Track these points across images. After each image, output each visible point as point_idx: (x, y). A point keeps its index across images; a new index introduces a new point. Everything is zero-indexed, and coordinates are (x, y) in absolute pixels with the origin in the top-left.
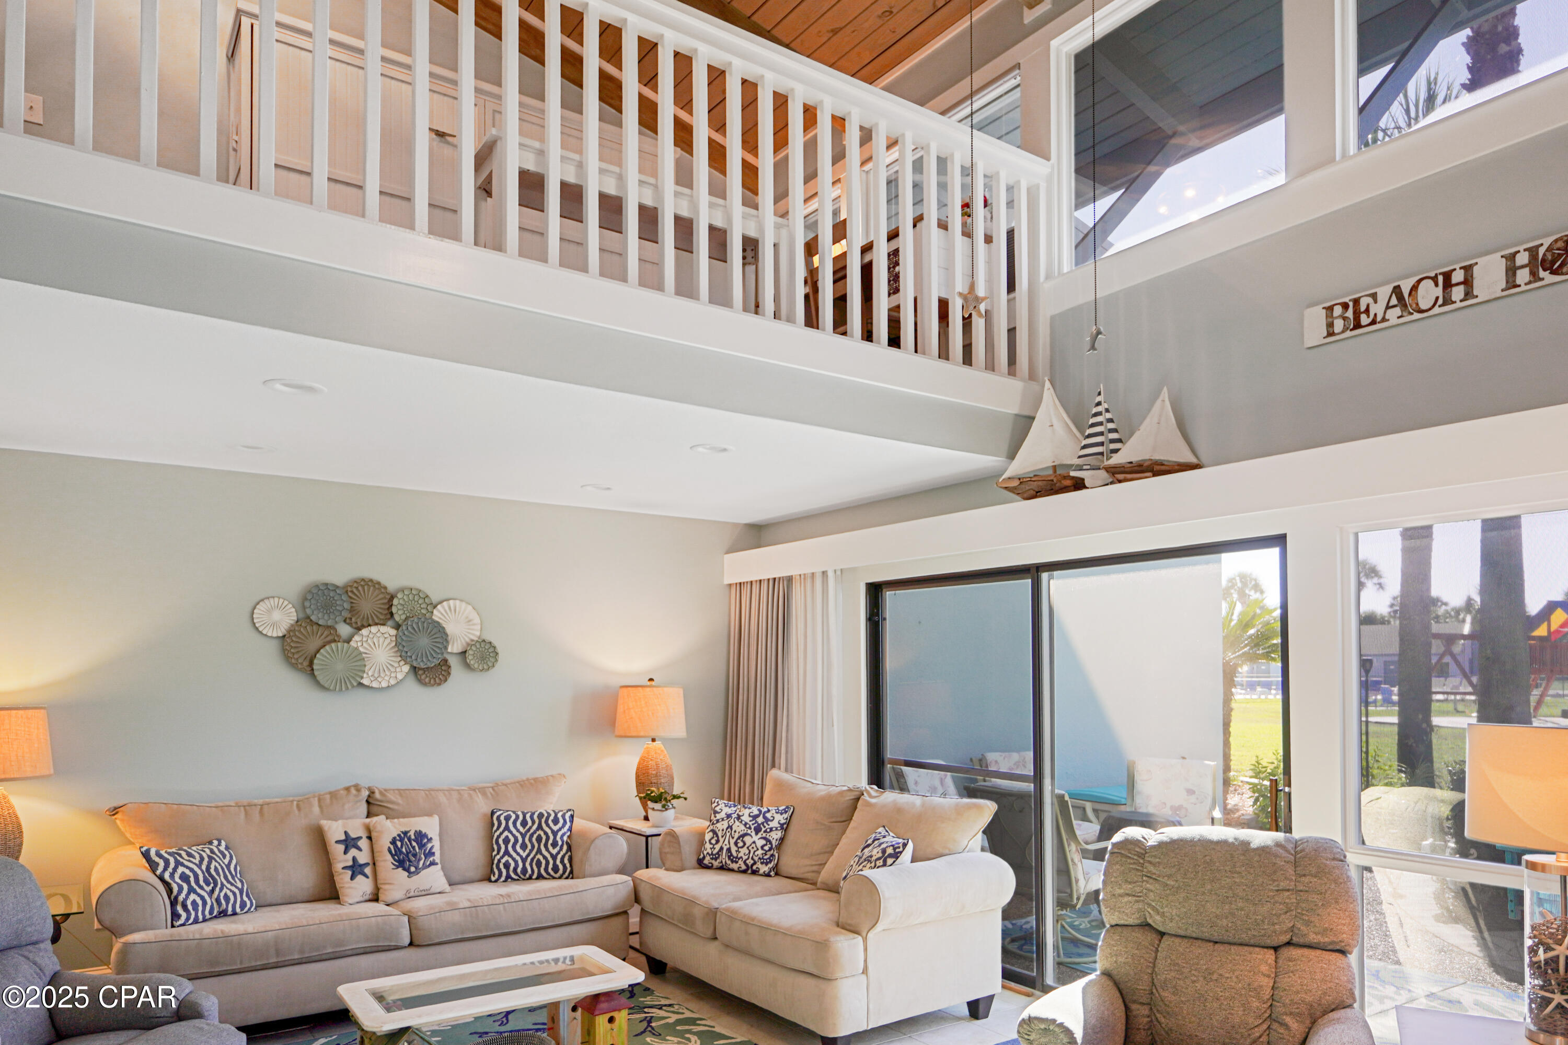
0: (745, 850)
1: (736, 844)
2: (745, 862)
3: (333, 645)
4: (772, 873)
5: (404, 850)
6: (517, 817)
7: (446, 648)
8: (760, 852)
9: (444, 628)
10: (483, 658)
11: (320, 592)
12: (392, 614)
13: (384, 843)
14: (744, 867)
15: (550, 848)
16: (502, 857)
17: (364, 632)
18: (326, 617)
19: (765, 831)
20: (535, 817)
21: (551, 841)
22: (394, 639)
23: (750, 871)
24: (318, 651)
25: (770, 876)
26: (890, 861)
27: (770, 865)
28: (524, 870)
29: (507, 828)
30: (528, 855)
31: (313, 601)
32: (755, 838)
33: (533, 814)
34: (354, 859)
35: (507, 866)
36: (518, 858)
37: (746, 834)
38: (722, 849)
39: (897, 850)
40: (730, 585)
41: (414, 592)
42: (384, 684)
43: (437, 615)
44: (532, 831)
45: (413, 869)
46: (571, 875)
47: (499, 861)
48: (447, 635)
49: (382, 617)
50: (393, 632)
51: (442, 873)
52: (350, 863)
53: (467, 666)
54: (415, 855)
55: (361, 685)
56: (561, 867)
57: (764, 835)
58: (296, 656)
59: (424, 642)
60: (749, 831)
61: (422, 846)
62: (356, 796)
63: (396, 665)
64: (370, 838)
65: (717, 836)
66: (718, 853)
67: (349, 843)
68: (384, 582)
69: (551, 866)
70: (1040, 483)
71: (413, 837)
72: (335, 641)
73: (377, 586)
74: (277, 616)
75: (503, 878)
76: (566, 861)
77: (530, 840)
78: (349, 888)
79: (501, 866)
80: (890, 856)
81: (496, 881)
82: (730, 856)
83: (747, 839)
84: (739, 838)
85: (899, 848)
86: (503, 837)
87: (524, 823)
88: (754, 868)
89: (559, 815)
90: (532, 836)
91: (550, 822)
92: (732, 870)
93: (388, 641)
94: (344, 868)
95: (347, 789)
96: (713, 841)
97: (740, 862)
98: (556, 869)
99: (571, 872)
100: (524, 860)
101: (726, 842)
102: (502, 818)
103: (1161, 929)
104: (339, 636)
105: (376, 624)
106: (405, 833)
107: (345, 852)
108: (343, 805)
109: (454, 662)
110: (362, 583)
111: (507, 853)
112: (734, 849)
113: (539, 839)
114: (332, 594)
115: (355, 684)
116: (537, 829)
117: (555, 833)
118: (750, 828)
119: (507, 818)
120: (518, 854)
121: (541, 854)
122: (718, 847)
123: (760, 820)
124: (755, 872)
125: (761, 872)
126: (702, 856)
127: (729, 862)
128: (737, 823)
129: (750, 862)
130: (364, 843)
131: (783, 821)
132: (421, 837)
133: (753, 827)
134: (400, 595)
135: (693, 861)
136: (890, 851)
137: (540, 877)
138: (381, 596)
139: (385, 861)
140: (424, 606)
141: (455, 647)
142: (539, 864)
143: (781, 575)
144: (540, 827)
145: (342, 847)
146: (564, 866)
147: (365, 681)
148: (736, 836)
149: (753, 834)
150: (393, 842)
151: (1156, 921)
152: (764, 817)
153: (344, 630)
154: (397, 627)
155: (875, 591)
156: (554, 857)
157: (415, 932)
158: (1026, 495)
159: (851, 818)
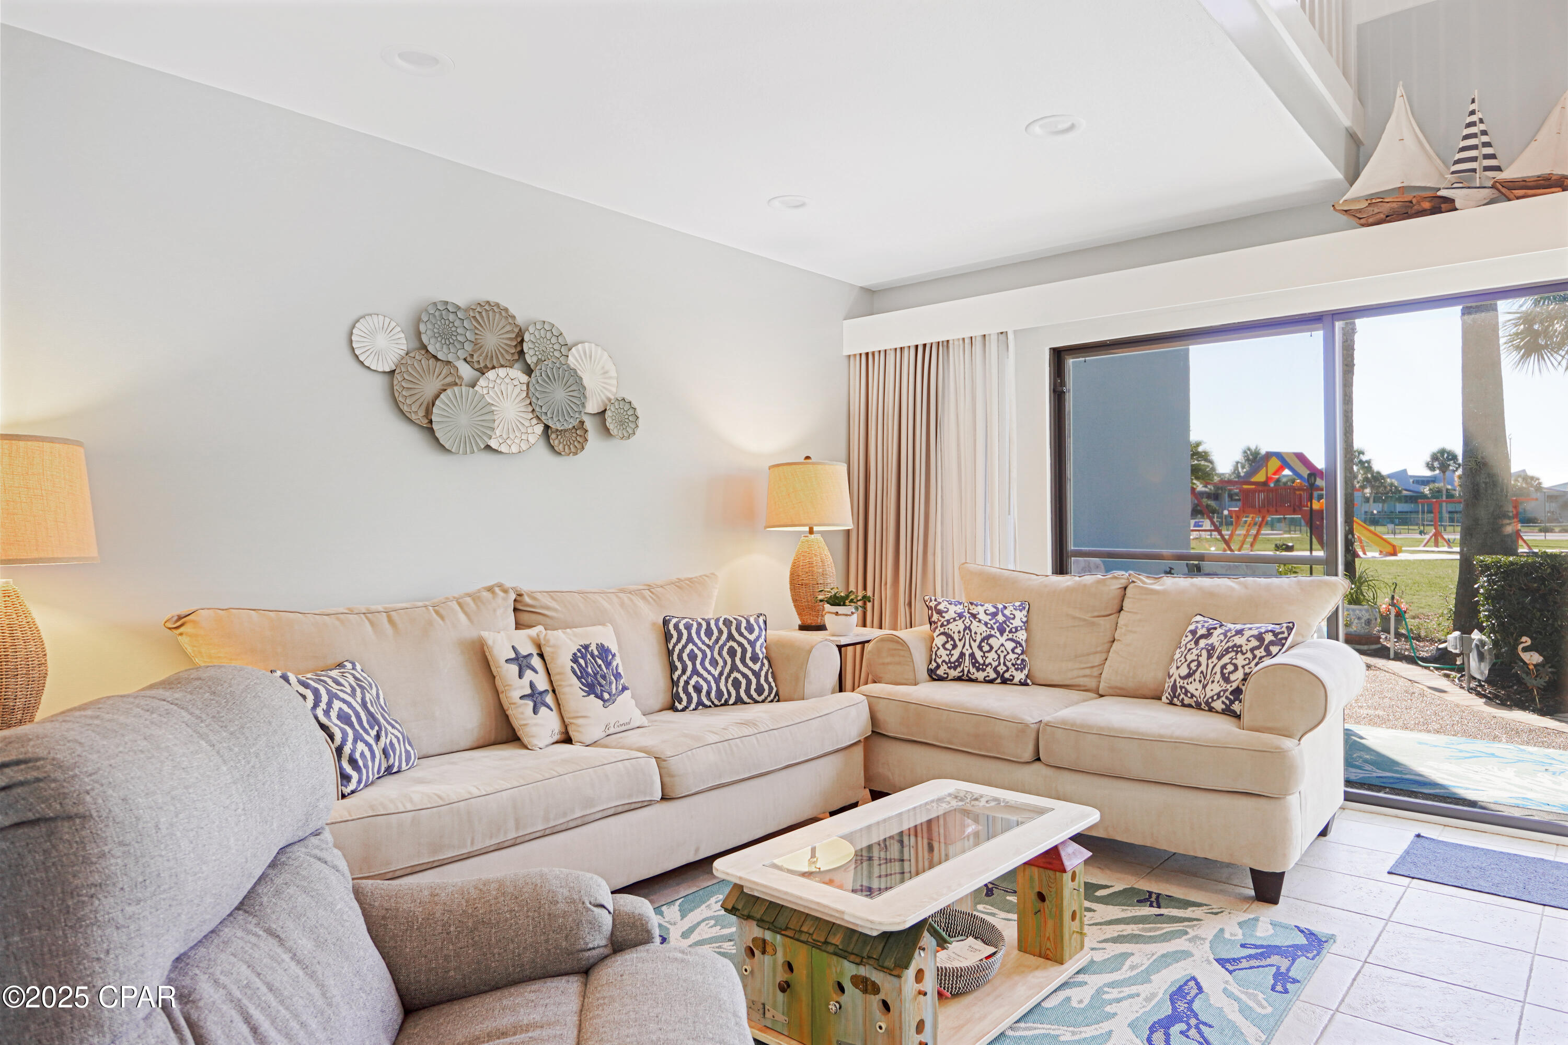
0: (992, 656)
1: (980, 647)
2: (995, 670)
3: (456, 389)
4: (1029, 681)
5: (590, 670)
6: (700, 625)
7: (583, 405)
8: (1012, 656)
9: (581, 379)
10: (622, 423)
11: (437, 314)
12: (522, 353)
13: (563, 662)
14: (993, 675)
15: (750, 664)
16: (690, 678)
17: (491, 374)
18: (445, 349)
19: (1010, 632)
20: (721, 624)
21: (749, 655)
22: (525, 387)
23: (999, 680)
24: (437, 396)
25: (1027, 685)
26: (1274, 649)
27: (1026, 672)
28: (719, 694)
29: (690, 640)
30: (721, 674)
31: (430, 326)
32: (1002, 640)
33: (717, 621)
34: (532, 685)
35: (698, 689)
36: (710, 678)
37: (990, 636)
38: (962, 655)
39: (1280, 636)
40: (849, 356)
41: (547, 327)
42: (514, 449)
43: (571, 361)
44: (721, 642)
45: (606, 696)
46: (778, 698)
47: (687, 683)
48: (584, 388)
49: (509, 357)
50: (524, 378)
51: (633, 702)
52: (528, 691)
53: (606, 431)
54: (604, 677)
55: (488, 447)
56: (766, 687)
57: (1010, 636)
58: (408, 401)
59: (559, 394)
60: (993, 632)
61: (608, 664)
62: (505, 599)
63: (527, 423)
64: (541, 656)
65: (953, 639)
66: (957, 660)
67: (521, 662)
68: (512, 311)
69: (753, 686)
70: (1394, 205)
71: (596, 653)
72: (456, 384)
73: (504, 313)
74: (381, 341)
75: (693, 706)
76: (771, 680)
77: (720, 654)
78: (536, 725)
79: (691, 689)
80: (1272, 643)
81: (683, 710)
82: (975, 662)
83: (991, 641)
84: (982, 641)
85: (1283, 633)
86: (687, 651)
87: (709, 633)
88: (1007, 675)
89: (752, 620)
90: (721, 648)
91: (743, 630)
92: (975, 681)
93: (517, 390)
94: (521, 698)
95: (490, 589)
96: (949, 646)
97: (988, 669)
98: (760, 690)
99: (777, 694)
100: (717, 681)
101: (967, 646)
102: (681, 626)
104: (460, 378)
105: (502, 366)
106: (586, 647)
107: (521, 676)
108: (495, 610)
109: (589, 424)
110: (487, 307)
111: (695, 672)
112: (978, 655)
113: (732, 652)
114: (452, 317)
115: (483, 446)
116: (728, 640)
117: (752, 644)
118: (992, 628)
119: (688, 627)
120: (709, 672)
121: (739, 671)
122: (956, 654)
123: (1000, 618)
124: (1005, 681)
125: (1016, 680)
126: (934, 665)
127: (973, 670)
128: (975, 623)
129: (1001, 669)
130: (536, 662)
131: (1024, 619)
132: (604, 651)
133: (995, 626)
134: (531, 329)
135: (925, 675)
136: (1269, 637)
137: (739, 701)
138: (508, 328)
139: (571, 685)
140: (557, 347)
141: (592, 406)
142: (737, 684)
143: (935, 340)
144: (731, 637)
145: (514, 668)
146: (769, 684)
147: (493, 444)
148: (979, 638)
149: (998, 634)
150: (575, 660)
152: (1004, 615)
153: (466, 371)
154: (529, 371)
156: (757, 675)
157: (666, 779)
158: (1371, 220)
159: (1121, 609)
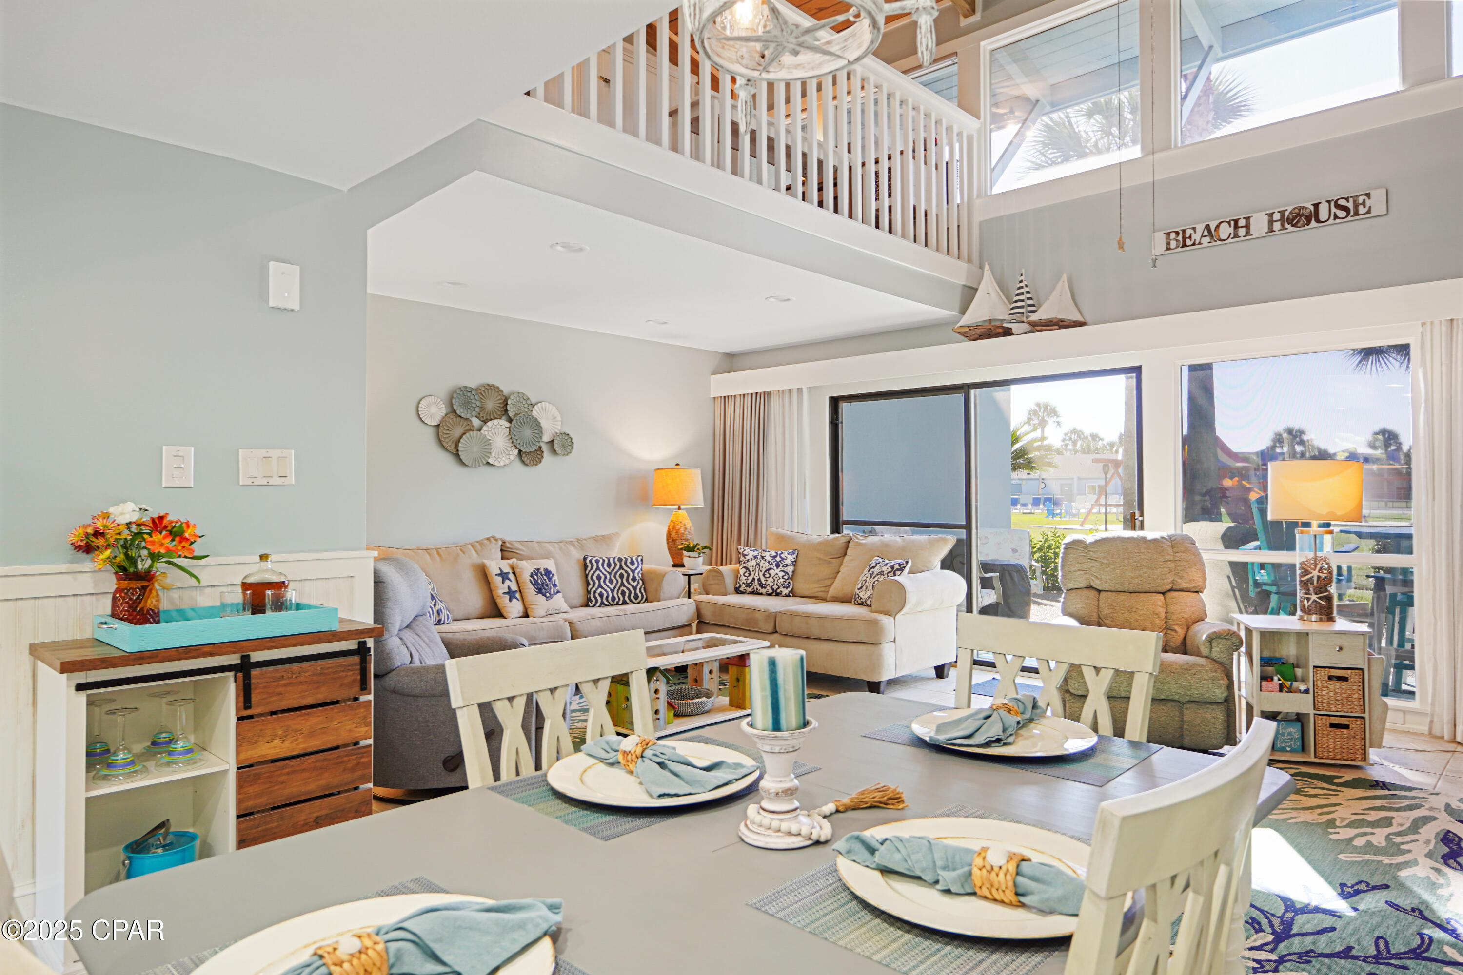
0: (771, 579)
1: (764, 575)
2: (772, 588)
3: (471, 433)
4: (791, 594)
5: (539, 581)
6: (604, 561)
7: (541, 438)
8: (782, 580)
9: (539, 423)
10: (564, 446)
11: (461, 393)
12: (506, 411)
13: (526, 577)
14: (771, 591)
15: (631, 582)
16: (597, 589)
17: (490, 424)
18: (465, 412)
19: (783, 567)
20: (616, 560)
21: (631, 577)
22: (508, 429)
23: (774, 594)
24: (461, 437)
25: (789, 596)
26: (898, 573)
27: (790, 589)
28: (613, 598)
29: (598, 568)
30: (615, 587)
31: (457, 400)
32: (777, 571)
33: (614, 559)
34: (509, 588)
35: (601, 595)
36: (608, 590)
37: (771, 569)
38: (754, 579)
39: (903, 566)
40: (715, 398)
41: (520, 395)
42: (502, 464)
43: (535, 413)
44: (615, 571)
45: (548, 595)
46: (647, 601)
47: (595, 592)
48: (541, 428)
49: (499, 413)
50: (508, 424)
51: (563, 599)
52: (507, 590)
53: (554, 452)
54: (547, 585)
55: (488, 463)
56: (640, 595)
57: (783, 569)
58: (446, 441)
59: (527, 433)
60: (772, 567)
61: (550, 579)
62: (496, 544)
63: (509, 449)
64: (514, 573)
65: (749, 571)
66: (751, 582)
67: (504, 576)
68: (502, 388)
69: (633, 595)
70: (983, 330)
71: (543, 573)
72: (471, 430)
73: (497, 390)
74: (433, 410)
75: (598, 604)
76: (643, 591)
77: (615, 577)
78: (510, 607)
79: (597, 595)
80: (898, 570)
81: (593, 607)
82: (760, 584)
83: (771, 572)
84: (765, 571)
86: (596, 574)
87: (609, 565)
88: (778, 591)
89: (634, 559)
90: (616, 574)
91: (628, 564)
92: (761, 594)
93: (504, 431)
94: (504, 593)
95: (488, 539)
96: (747, 574)
97: (768, 587)
98: (636, 597)
99: (646, 599)
100: (612, 591)
101: (757, 574)
102: (593, 561)
103: (1100, 588)
104: (473, 426)
105: (496, 418)
106: (538, 570)
107: (503, 583)
108: (490, 550)
109: (545, 448)
110: (488, 387)
111: (600, 586)
112: (763, 579)
113: (621, 576)
114: (469, 394)
115: (485, 462)
116: (619, 569)
117: (633, 571)
118: (772, 564)
119: (597, 562)
120: (608, 587)
121: (625, 586)
122: (750, 578)
123: (778, 559)
124: (778, 594)
125: (784, 594)
126: (738, 585)
127: (759, 588)
128: (763, 561)
129: (775, 587)
130: (511, 576)
131: (793, 560)
132: (548, 573)
133: (774, 564)
134: (512, 397)
135: (733, 590)
136: (897, 567)
137: (625, 603)
138: (499, 398)
139: (529, 589)
140: (526, 406)
141: (546, 438)
142: (623, 593)
143: (762, 391)
144: (621, 568)
145: (500, 579)
146: (642, 594)
147: (491, 461)
148: (764, 570)
149: (775, 568)
150: (532, 576)
151: (1097, 584)
152: (781, 557)
153: (476, 422)
154: (510, 420)
155: (835, 402)
156: (635, 588)
157: (574, 633)
158: (972, 338)
159: (845, 554)
